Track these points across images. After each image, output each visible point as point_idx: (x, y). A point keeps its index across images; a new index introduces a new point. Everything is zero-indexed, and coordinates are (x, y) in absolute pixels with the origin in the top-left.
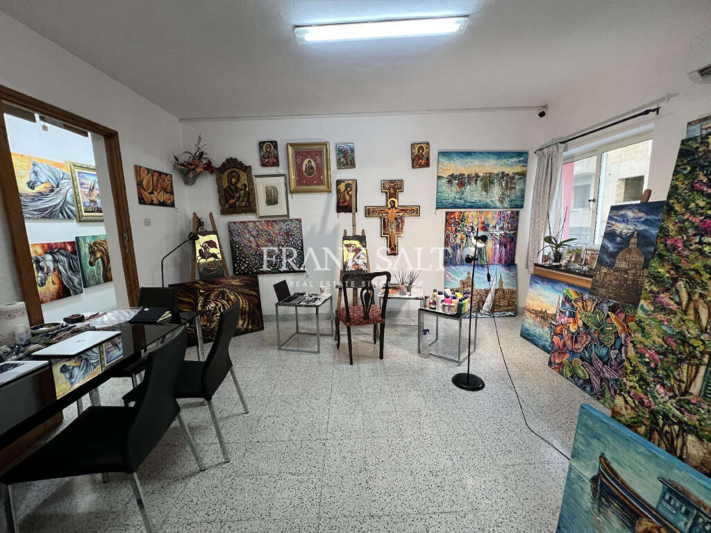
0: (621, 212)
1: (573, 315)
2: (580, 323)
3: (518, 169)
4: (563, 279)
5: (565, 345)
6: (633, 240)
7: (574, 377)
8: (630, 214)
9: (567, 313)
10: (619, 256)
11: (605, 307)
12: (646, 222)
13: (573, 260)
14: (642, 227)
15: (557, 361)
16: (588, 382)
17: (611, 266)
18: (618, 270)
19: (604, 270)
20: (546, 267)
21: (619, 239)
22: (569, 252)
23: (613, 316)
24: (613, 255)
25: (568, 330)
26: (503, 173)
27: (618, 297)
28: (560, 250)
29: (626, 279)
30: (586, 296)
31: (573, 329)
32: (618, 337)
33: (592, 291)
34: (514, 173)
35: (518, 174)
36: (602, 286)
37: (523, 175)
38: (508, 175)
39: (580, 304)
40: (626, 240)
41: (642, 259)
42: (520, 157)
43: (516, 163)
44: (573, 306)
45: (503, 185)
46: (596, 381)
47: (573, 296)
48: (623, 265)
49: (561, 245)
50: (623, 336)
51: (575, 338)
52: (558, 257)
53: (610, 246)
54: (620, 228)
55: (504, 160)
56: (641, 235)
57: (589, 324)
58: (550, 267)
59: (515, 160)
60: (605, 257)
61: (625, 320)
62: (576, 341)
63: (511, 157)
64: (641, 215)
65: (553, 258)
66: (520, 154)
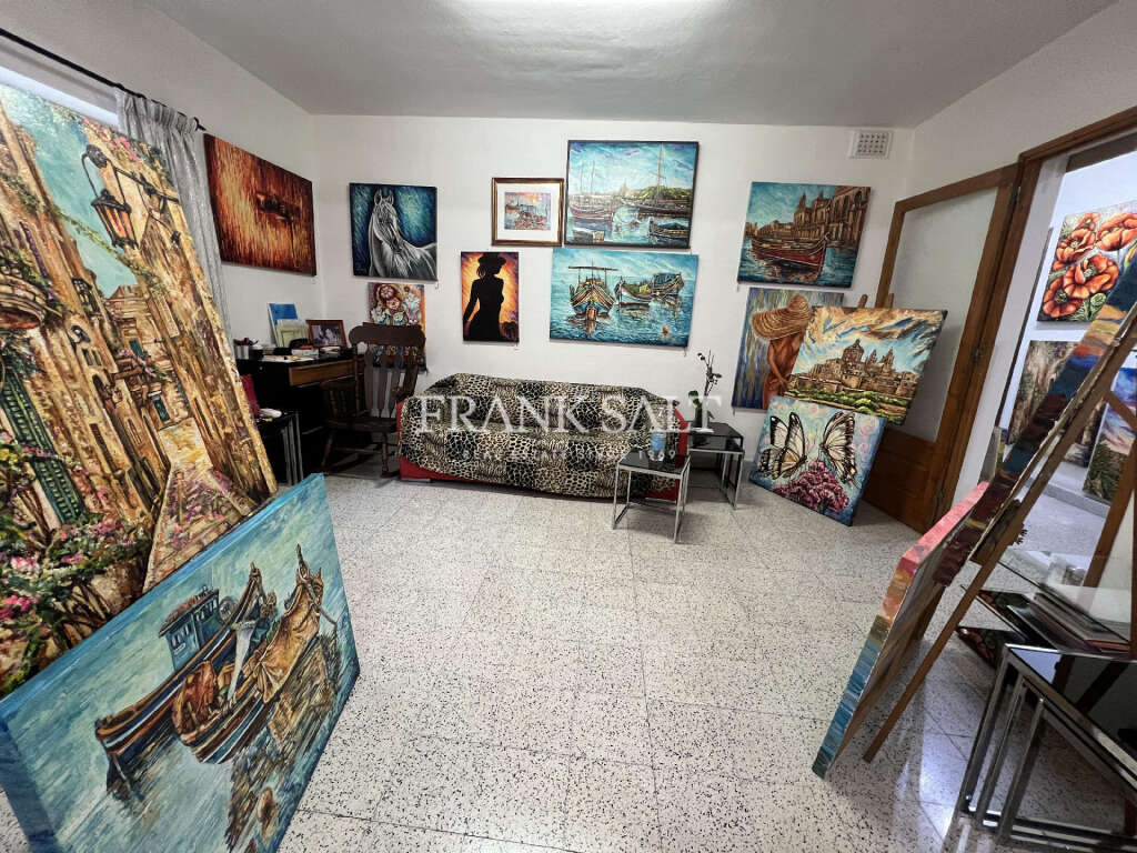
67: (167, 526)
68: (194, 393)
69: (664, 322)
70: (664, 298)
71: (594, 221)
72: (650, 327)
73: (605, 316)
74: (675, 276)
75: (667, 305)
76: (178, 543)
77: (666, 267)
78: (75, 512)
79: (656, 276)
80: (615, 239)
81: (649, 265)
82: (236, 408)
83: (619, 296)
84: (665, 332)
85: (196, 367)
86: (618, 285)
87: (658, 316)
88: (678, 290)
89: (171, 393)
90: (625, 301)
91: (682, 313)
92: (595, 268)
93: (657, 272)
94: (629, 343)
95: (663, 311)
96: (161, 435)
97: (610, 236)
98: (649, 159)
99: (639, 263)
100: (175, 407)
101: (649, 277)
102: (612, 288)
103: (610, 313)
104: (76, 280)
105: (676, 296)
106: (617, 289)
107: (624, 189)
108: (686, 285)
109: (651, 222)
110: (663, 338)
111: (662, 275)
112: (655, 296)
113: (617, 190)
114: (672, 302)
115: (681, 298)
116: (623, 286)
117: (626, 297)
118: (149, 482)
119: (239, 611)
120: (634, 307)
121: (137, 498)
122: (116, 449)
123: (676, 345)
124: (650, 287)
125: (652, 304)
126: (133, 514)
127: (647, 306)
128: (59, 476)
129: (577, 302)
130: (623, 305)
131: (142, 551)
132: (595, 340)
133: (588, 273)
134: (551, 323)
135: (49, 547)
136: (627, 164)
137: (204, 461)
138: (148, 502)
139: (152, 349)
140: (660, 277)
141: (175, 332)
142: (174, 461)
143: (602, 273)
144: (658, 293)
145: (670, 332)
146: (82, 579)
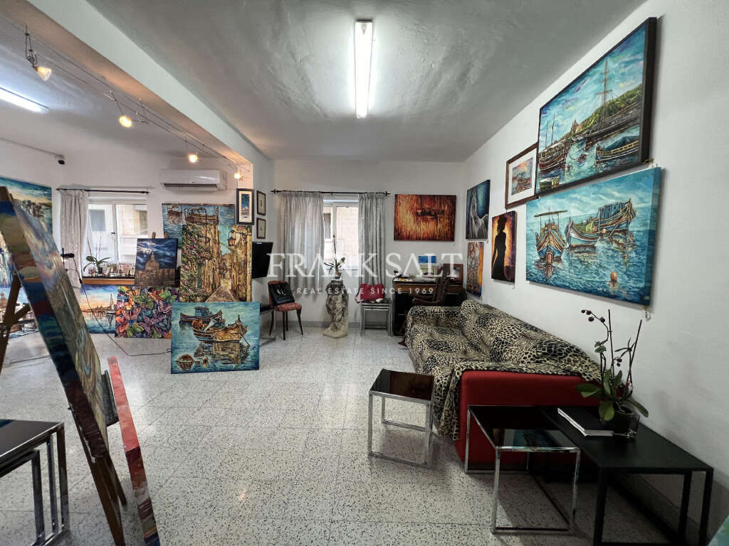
0: (144, 242)
1: (127, 300)
2: (133, 303)
3: (44, 200)
4: (112, 283)
5: (125, 319)
6: (153, 256)
7: (135, 333)
8: (149, 244)
9: (123, 301)
10: (147, 264)
11: (146, 290)
12: (156, 247)
13: (112, 271)
14: (155, 250)
15: (121, 331)
16: (144, 331)
17: (144, 270)
18: (148, 271)
19: (140, 272)
20: (94, 278)
21: (145, 256)
22: (108, 266)
23: (150, 293)
24: (144, 264)
25: (126, 310)
26: (29, 202)
27: (150, 284)
28: (101, 265)
29: (153, 275)
30: (134, 288)
31: (129, 308)
32: (155, 302)
33: (136, 284)
34: (40, 204)
35: (44, 204)
36: (141, 280)
37: (49, 206)
38: (34, 204)
39: (131, 293)
40: (149, 256)
41: (158, 265)
42: (45, 190)
43: (41, 195)
44: (126, 295)
45: (31, 212)
46: (148, 329)
47: (125, 289)
48: (150, 268)
49: (101, 262)
50: (157, 301)
51: (131, 313)
52: (101, 270)
53: (141, 260)
54: (145, 250)
55: (30, 191)
56: (156, 254)
57: (139, 302)
58: (97, 277)
59: (39, 192)
60: (140, 265)
61: (156, 293)
62: (132, 314)
63: (36, 189)
64: (154, 244)
65: (97, 271)
66: (44, 188)
67: (214, 295)
68: (234, 273)
69: (612, 267)
70: (611, 236)
71: (552, 169)
72: (597, 273)
73: (559, 260)
74: (622, 205)
75: (615, 245)
76: (214, 299)
77: (613, 197)
78: (200, 287)
79: (602, 210)
80: (568, 179)
81: (594, 199)
82: (246, 279)
83: (569, 238)
84: (614, 281)
85: (237, 269)
86: (568, 227)
87: (604, 259)
88: (628, 223)
89: (228, 273)
90: (574, 243)
91: (633, 255)
92: (551, 213)
93: (602, 205)
94: (578, 290)
95: (610, 253)
96: (221, 280)
97: (563, 179)
98: (595, 82)
99: (584, 199)
100: (228, 274)
101: (593, 212)
102: (563, 231)
103: (562, 258)
104: (218, 253)
105: (625, 232)
106: (567, 232)
107: (575, 126)
108: (637, 214)
109: (598, 149)
110: (611, 289)
111: (608, 207)
112: (601, 235)
113: (569, 130)
114: (621, 241)
115: (631, 233)
116: (571, 227)
117: (576, 240)
118: (214, 287)
119: (214, 317)
120: (582, 249)
121: (211, 288)
122: (211, 280)
123: (625, 300)
124: (595, 224)
125: (598, 244)
126: (209, 290)
127: (594, 247)
128: (200, 281)
129: (540, 247)
130: (572, 248)
131: (207, 297)
132: (552, 285)
133: (545, 219)
134: (527, 267)
135: (194, 290)
136: (577, 100)
137: (230, 288)
138: (213, 290)
139: (227, 264)
140: (606, 210)
141: (235, 261)
142: (222, 285)
143: (555, 217)
144: (604, 230)
145: (619, 280)
146: (196, 296)
